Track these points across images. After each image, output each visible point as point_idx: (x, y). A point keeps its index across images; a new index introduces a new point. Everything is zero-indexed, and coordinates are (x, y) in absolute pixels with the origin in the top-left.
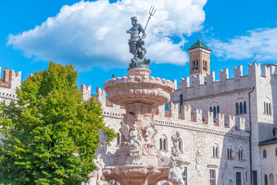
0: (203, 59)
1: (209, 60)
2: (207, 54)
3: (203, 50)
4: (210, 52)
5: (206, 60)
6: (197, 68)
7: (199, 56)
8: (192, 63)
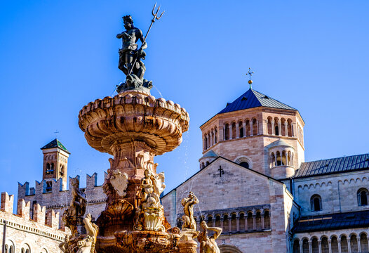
0: (60, 162)
1: (67, 164)
2: (65, 157)
3: (61, 151)
4: (68, 155)
5: (63, 163)
6: (52, 173)
7: (56, 158)
8: (45, 165)
